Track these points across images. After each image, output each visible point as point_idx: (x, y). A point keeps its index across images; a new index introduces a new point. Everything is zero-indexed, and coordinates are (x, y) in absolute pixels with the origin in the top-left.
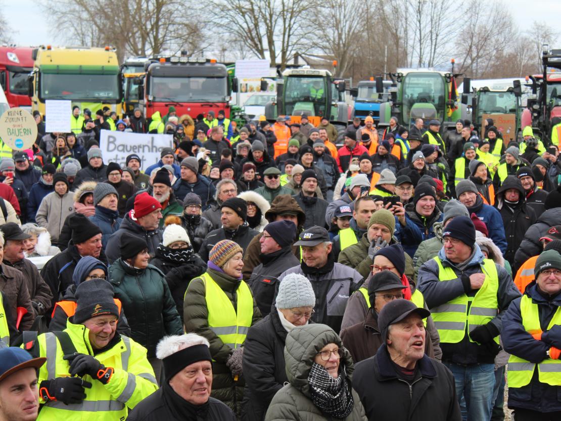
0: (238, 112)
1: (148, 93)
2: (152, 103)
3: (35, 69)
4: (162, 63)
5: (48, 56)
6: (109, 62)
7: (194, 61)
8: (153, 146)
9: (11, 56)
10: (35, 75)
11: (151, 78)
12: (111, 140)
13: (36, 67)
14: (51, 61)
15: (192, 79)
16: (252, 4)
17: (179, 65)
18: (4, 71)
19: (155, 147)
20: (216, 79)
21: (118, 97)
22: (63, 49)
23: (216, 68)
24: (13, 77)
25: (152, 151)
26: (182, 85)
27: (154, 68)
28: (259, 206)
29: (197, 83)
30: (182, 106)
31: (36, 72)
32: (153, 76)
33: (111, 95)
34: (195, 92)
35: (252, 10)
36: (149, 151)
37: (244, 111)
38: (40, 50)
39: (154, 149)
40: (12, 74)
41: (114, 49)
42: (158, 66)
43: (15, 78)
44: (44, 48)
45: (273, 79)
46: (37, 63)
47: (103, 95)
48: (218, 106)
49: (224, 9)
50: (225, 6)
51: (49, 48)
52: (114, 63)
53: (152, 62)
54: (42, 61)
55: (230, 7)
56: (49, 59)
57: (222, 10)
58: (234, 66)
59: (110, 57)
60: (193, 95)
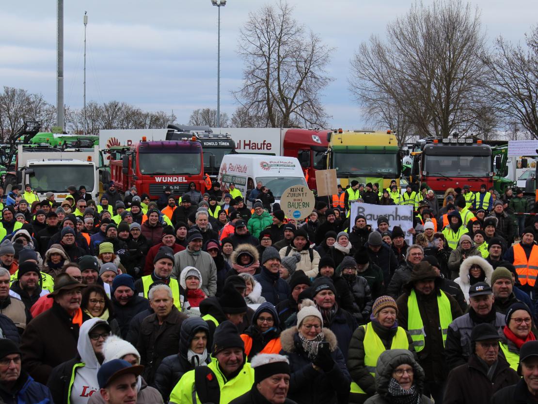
0: (511, 186)
1: (423, 169)
2: (425, 178)
3: (329, 149)
4: (435, 144)
5: (339, 139)
6: (390, 143)
7: (463, 142)
8: (397, 215)
9: (315, 138)
10: (328, 154)
11: (426, 156)
12: (361, 210)
13: (330, 147)
14: (342, 142)
15: (461, 158)
16: (530, 91)
17: (450, 145)
18: (309, 150)
19: (399, 216)
20: (482, 158)
21: (397, 173)
22: (351, 132)
23: (482, 147)
24: (316, 155)
25: (396, 220)
26: (453, 162)
27: (428, 148)
28: (483, 269)
29: (466, 161)
30: (452, 180)
31: (329, 152)
32: (427, 155)
33: (391, 171)
34: (463, 169)
35: (530, 97)
36: (393, 220)
37: (516, 184)
38: (333, 133)
39: (398, 218)
40: (315, 153)
41: (395, 132)
42: (431, 147)
43: (318, 156)
44: (336, 132)
45: (533, 157)
46: (331, 144)
47: (384, 171)
48: (482, 181)
49: (504, 95)
50: (506, 93)
51: (341, 132)
52: (395, 144)
53: (427, 143)
54: (335, 142)
55: (510, 94)
56: (340, 141)
57: (504, 97)
58: (507, 146)
59: (392, 139)
60: (461, 171)
